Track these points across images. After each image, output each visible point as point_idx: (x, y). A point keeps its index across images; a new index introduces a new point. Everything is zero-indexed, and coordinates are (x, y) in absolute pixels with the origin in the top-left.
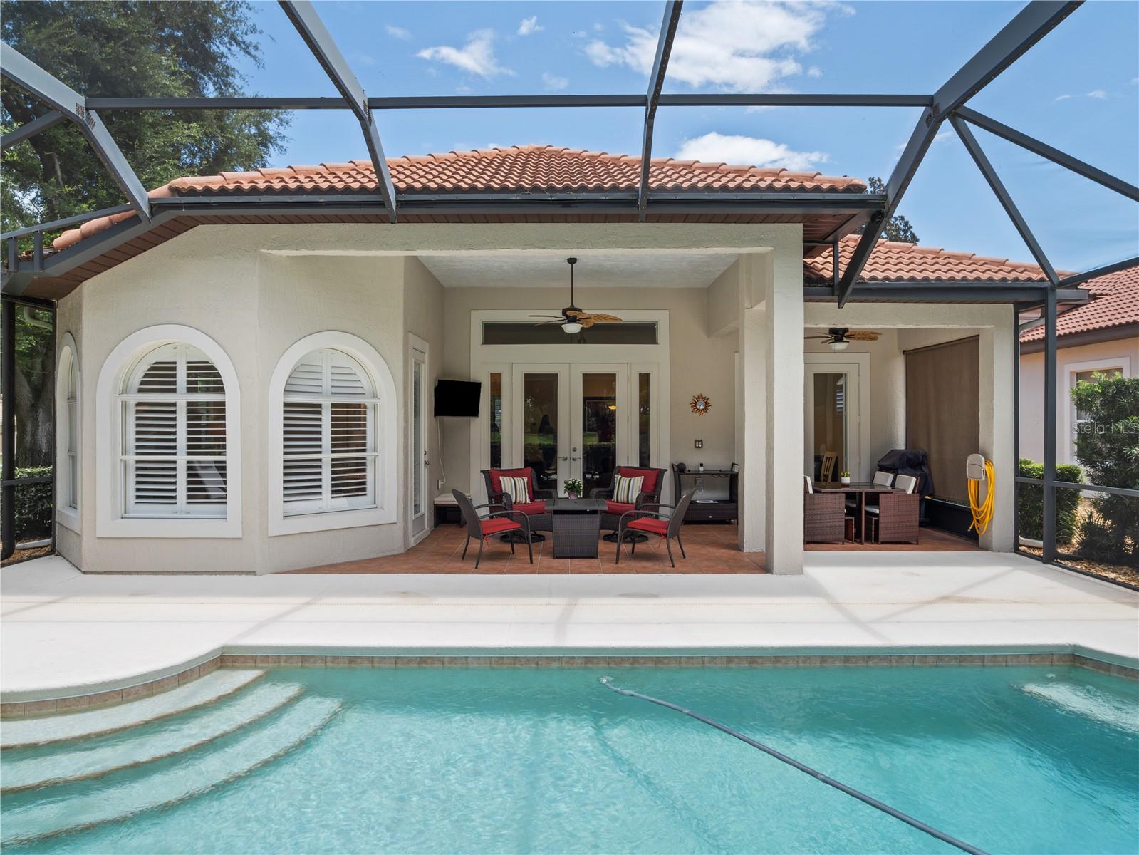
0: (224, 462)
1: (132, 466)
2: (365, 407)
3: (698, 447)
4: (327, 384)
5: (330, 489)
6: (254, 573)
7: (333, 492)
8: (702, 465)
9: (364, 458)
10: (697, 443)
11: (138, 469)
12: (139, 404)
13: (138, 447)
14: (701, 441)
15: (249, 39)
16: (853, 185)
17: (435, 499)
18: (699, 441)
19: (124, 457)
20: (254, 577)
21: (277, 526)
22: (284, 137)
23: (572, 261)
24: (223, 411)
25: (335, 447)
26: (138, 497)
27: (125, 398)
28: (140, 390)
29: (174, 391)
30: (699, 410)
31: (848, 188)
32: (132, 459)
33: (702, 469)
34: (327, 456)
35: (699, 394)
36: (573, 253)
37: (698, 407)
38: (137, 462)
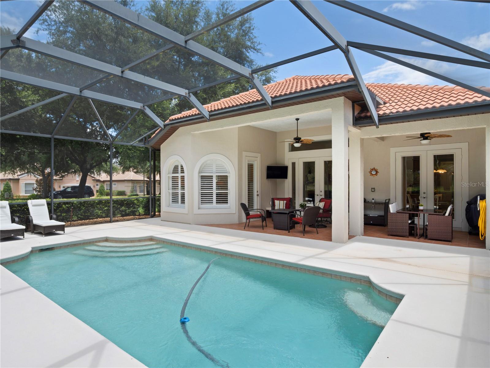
0: (184, 192)
1: (171, 193)
2: (227, 176)
3: (373, 191)
4: (214, 169)
5: (216, 202)
6: (190, 224)
7: (217, 203)
8: (373, 199)
9: (227, 192)
10: (372, 189)
11: (172, 194)
12: (173, 177)
13: (172, 188)
14: (374, 188)
15: (258, 47)
16: (350, 79)
17: (267, 208)
18: (373, 188)
19: (169, 191)
20: (190, 225)
21: (196, 211)
22: (275, 77)
23: (297, 119)
24: (184, 178)
25: (217, 189)
26: (172, 202)
27: (169, 175)
28: (173, 173)
29: (178, 173)
30: (373, 175)
31: (349, 80)
32: (171, 191)
33: (373, 201)
34: (215, 191)
35: (373, 168)
36: (297, 116)
37: (372, 173)
38: (172, 192)
